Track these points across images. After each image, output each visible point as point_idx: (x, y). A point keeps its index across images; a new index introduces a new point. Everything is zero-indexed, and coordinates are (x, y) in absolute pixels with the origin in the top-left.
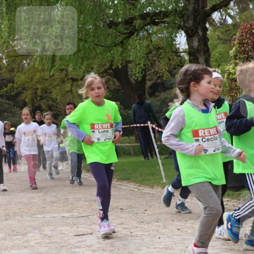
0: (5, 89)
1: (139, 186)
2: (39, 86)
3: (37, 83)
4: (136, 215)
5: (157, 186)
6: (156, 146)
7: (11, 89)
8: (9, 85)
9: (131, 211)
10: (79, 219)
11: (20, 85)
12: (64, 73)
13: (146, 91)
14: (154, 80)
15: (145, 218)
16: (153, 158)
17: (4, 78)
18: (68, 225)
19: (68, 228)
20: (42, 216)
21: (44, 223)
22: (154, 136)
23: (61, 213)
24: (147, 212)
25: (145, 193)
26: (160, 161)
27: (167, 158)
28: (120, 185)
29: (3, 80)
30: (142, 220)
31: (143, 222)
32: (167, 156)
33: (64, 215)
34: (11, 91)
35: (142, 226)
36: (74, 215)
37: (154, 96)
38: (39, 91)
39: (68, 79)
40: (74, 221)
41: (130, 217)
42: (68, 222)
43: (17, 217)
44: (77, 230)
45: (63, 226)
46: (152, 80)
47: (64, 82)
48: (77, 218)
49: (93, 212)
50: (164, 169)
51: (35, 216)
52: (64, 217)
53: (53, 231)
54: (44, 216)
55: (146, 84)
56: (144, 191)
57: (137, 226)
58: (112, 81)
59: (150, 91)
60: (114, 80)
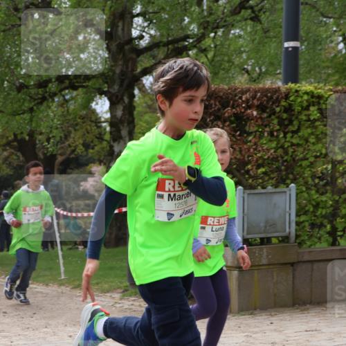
13: (56, 168)
14: (66, 155)
46: (64, 155)
58: (16, 155)
59: (60, 167)
60: (19, 154)
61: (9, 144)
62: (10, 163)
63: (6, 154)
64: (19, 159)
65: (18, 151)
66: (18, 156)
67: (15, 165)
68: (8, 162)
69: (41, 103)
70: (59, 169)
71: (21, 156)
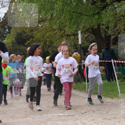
0: (28, 42)
1: (104, 98)
2: (48, 40)
3: (47, 38)
4: (102, 115)
5: (115, 98)
6: (116, 74)
7: (31, 42)
8: (30, 39)
9: (99, 113)
10: (68, 117)
11: (37, 39)
12: (63, 31)
13: (111, 41)
14: (116, 35)
15: (107, 116)
16: (113, 81)
17: (28, 35)
18: (62, 120)
19: (61, 122)
20: (46, 115)
21: (48, 119)
22: (115, 68)
23: (58, 113)
24: (108, 113)
25: (108, 102)
26: (118, 83)
27: (122, 81)
28: (93, 97)
29: (27, 36)
30: (105, 118)
31: (106, 119)
32: (122, 80)
33: (59, 114)
34: (31, 43)
35: (105, 121)
36: (65, 114)
37: (116, 44)
38: (47, 42)
39: (65, 35)
40: (65, 118)
41: (99, 116)
42: (62, 118)
43: (32, 116)
44: (67, 123)
45: (58, 121)
46: (115, 35)
47: (62, 37)
48: (67, 116)
49: (77, 113)
50: (120, 88)
51: (42, 115)
52: (59, 116)
53: (53, 124)
54: (48, 115)
55: (111, 37)
56: (108, 101)
57: (103, 121)
58: (91, 36)
59: (113, 41)
60: (92, 35)
61: (87, 30)
62: (88, 40)
63: (86, 35)
64: (92, 38)
65: (92, 34)
66: (92, 36)
67: (91, 41)
68: (87, 39)
69: (103, 10)
70: (112, 42)
71: (93, 36)
